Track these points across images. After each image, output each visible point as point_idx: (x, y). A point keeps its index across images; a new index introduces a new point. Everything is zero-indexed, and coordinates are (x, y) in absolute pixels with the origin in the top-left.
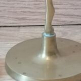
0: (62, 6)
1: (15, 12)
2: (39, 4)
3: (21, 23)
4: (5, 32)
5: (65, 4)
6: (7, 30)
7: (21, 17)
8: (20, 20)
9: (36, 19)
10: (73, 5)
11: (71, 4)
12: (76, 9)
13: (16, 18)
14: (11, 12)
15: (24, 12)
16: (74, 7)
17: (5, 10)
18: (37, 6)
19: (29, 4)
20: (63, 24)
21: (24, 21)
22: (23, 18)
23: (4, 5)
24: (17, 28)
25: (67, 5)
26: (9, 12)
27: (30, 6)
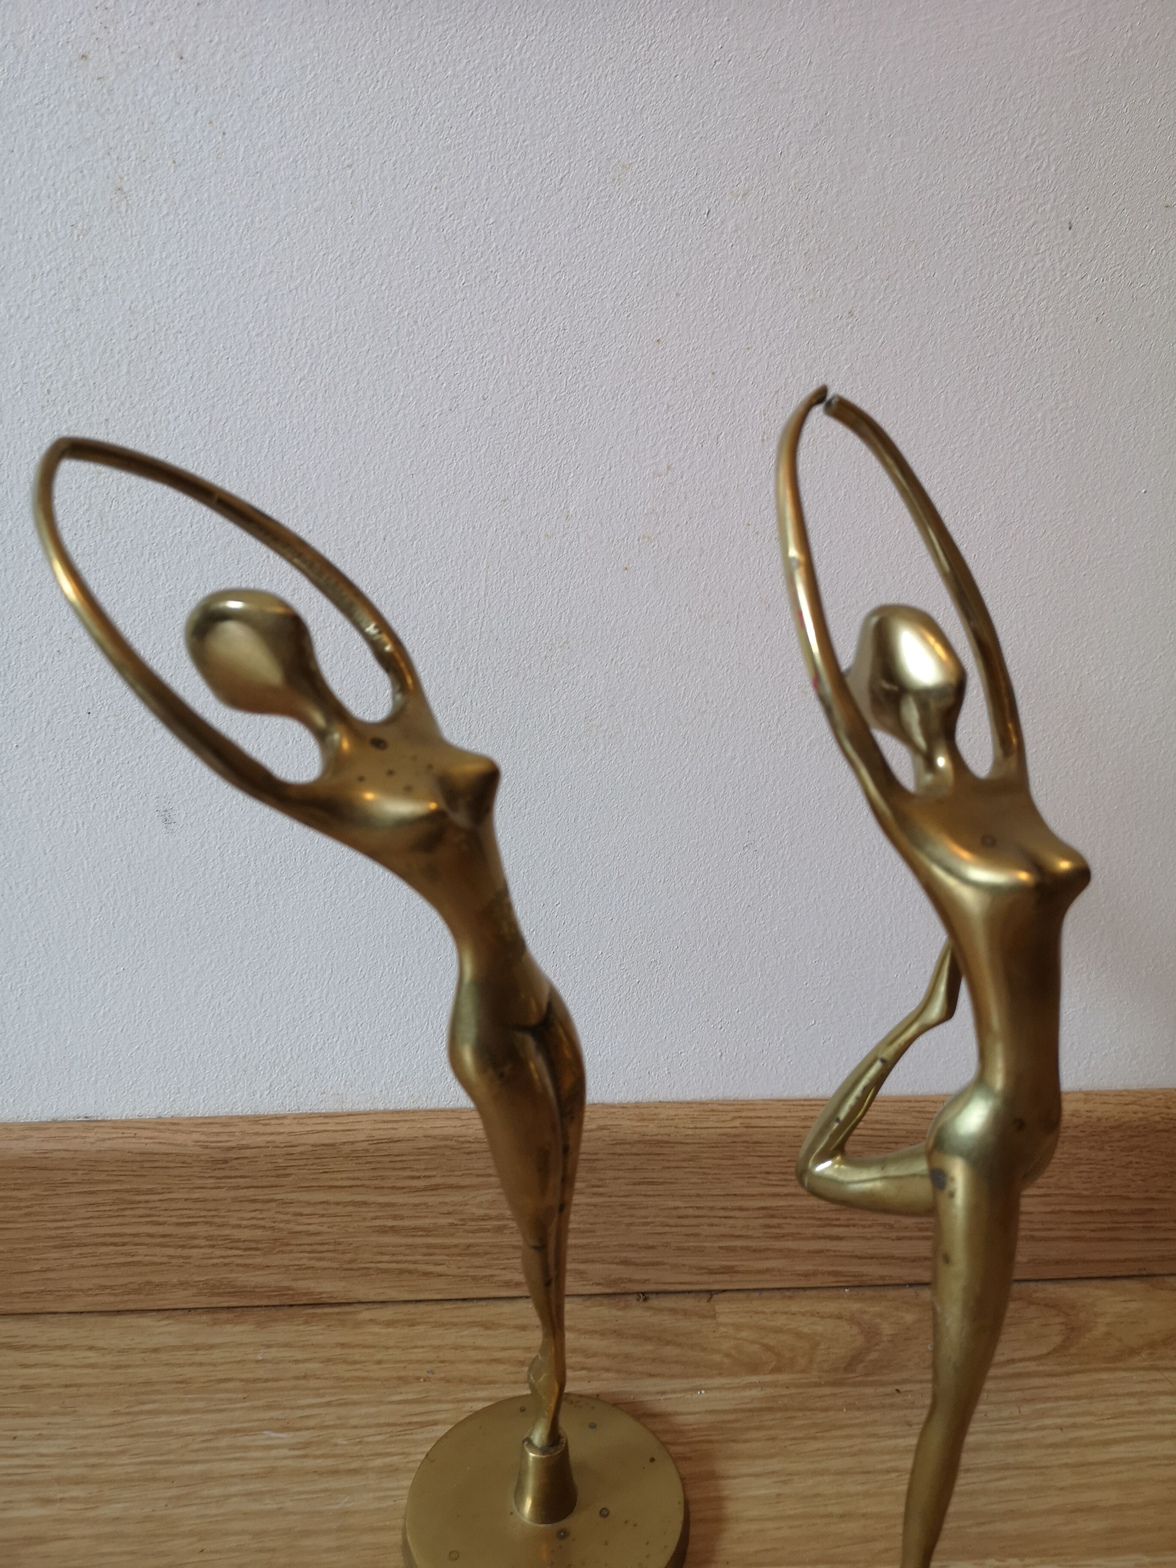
0: (855, 1229)
1: (700, 1251)
2: (779, 1226)
3: (714, 1282)
4: (668, 1321)
5: (864, 1226)
6: (673, 1311)
7: (716, 1263)
8: (712, 1272)
9: (767, 1271)
10: (891, 1227)
11: (884, 1225)
12: (899, 1239)
13: (700, 1268)
14: (688, 1249)
15: (728, 1249)
16: (894, 1235)
17: (666, 1245)
18: (770, 1230)
19: (747, 1227)
20: (857, 1283)
21: (726, 1277)
22: (725, 1267)
23: (667, 1229)
24: (702, 1304)
25: (870, 1226)
26: (679, 1249)
27: (750, 1233)
